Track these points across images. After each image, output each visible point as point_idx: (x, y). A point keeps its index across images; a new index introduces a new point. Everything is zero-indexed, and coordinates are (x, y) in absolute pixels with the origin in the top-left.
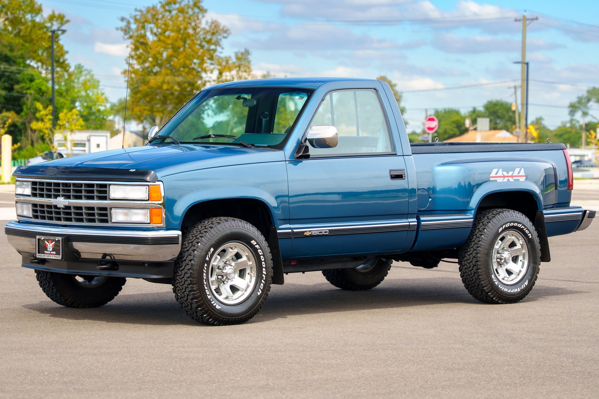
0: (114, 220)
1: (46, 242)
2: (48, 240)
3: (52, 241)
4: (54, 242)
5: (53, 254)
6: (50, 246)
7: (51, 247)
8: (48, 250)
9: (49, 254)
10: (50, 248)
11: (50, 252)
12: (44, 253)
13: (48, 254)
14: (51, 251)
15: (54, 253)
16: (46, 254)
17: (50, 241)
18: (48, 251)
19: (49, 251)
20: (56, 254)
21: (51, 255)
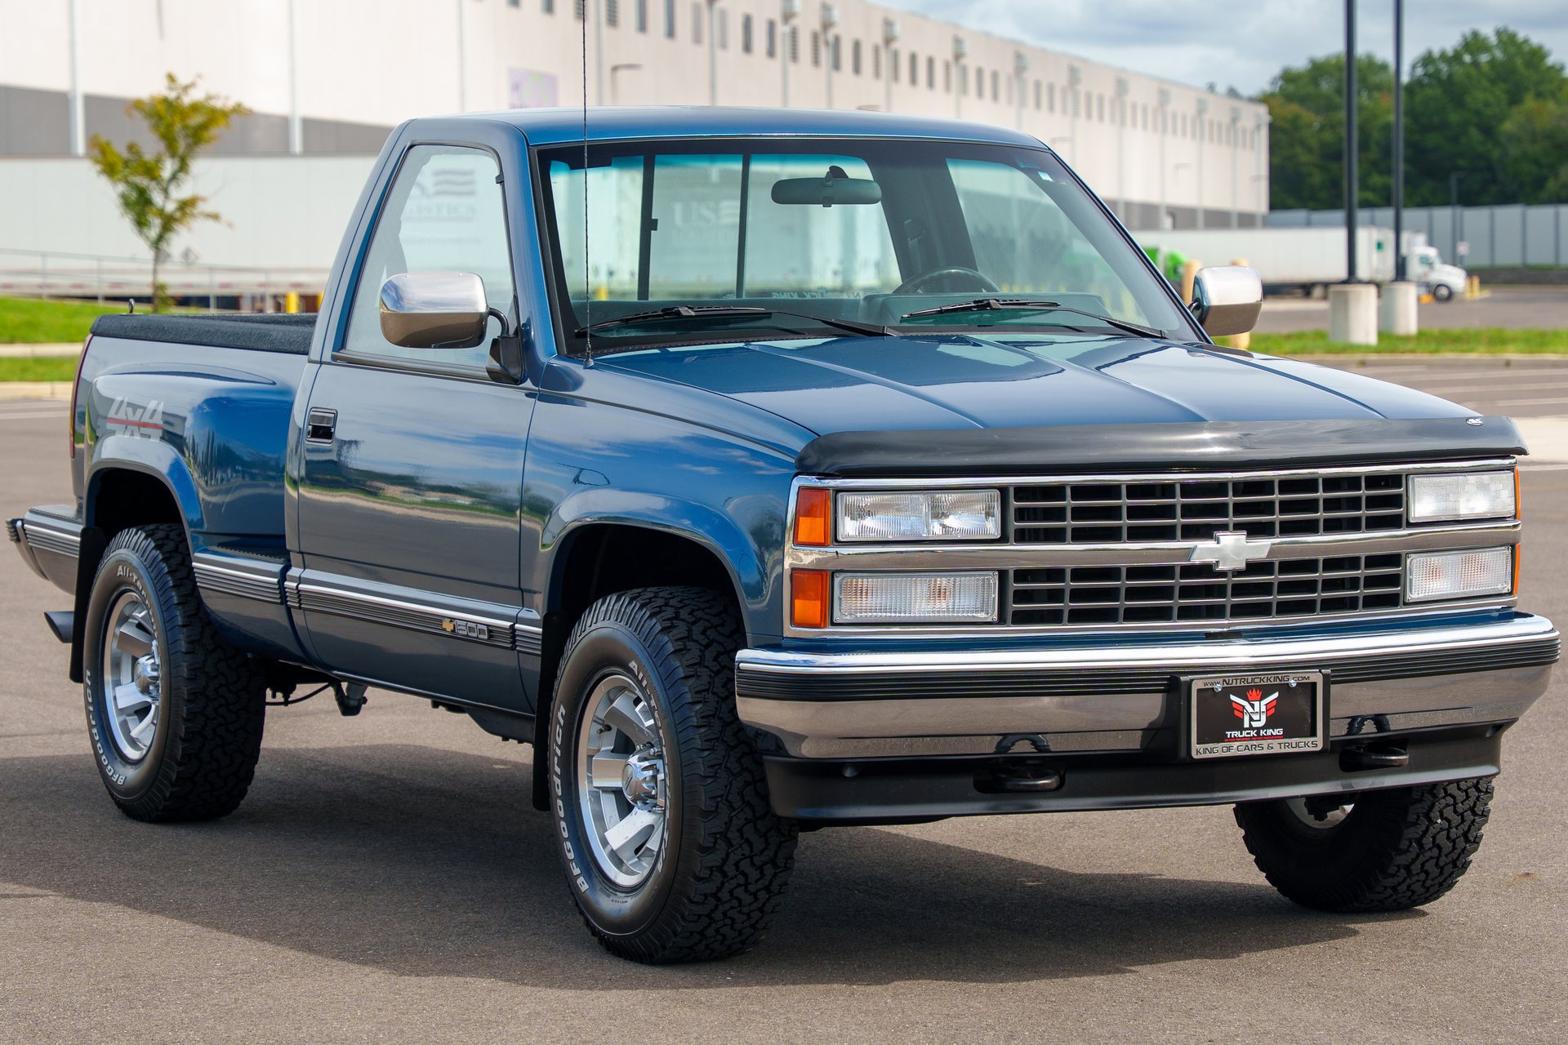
0: (1414, 595)
1: (1233, 698)
2: (1242, 692)
3: (1265, 691)
4: (1276, 695)
5: (1272, 737)
6: (1256, 712)
7: (1260, 713)
8: (1246, 725)
9: (1251, 739)
10: (1256, 717)
11: (1253, 733)
12: (1222, 738)
13: (1244, 739)
14: (1258, 729)
15: (1278, 732)
16: (1236, 739)
17: (1254, 693)
18: (1241, 728)
19: (1251, 728)
20: (1284, 736)
21: (1265, 743)
